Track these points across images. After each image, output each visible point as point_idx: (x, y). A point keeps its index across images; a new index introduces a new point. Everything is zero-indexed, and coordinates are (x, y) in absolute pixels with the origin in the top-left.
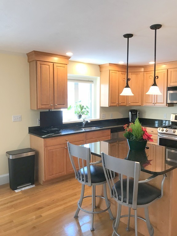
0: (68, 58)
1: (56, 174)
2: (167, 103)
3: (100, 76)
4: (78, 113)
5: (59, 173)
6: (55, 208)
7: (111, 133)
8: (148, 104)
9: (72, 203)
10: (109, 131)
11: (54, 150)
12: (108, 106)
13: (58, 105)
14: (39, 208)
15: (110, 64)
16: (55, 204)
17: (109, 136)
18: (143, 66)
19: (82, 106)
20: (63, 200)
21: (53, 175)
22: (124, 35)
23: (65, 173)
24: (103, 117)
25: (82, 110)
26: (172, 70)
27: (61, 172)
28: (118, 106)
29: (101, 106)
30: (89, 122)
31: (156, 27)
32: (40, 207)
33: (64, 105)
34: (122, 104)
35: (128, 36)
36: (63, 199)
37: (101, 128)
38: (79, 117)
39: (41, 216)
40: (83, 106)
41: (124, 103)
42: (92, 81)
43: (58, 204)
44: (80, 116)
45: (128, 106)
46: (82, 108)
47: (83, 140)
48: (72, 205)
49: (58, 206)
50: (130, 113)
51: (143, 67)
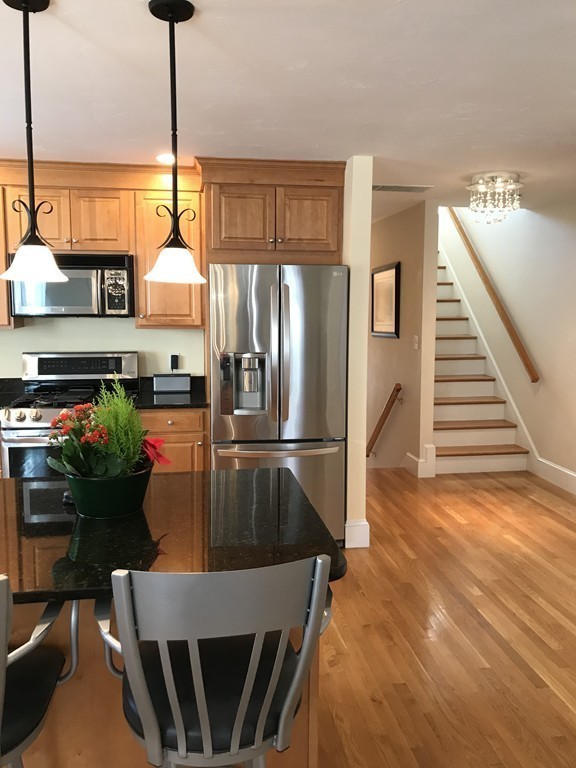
2: (9, 316)
26: (22, 192)
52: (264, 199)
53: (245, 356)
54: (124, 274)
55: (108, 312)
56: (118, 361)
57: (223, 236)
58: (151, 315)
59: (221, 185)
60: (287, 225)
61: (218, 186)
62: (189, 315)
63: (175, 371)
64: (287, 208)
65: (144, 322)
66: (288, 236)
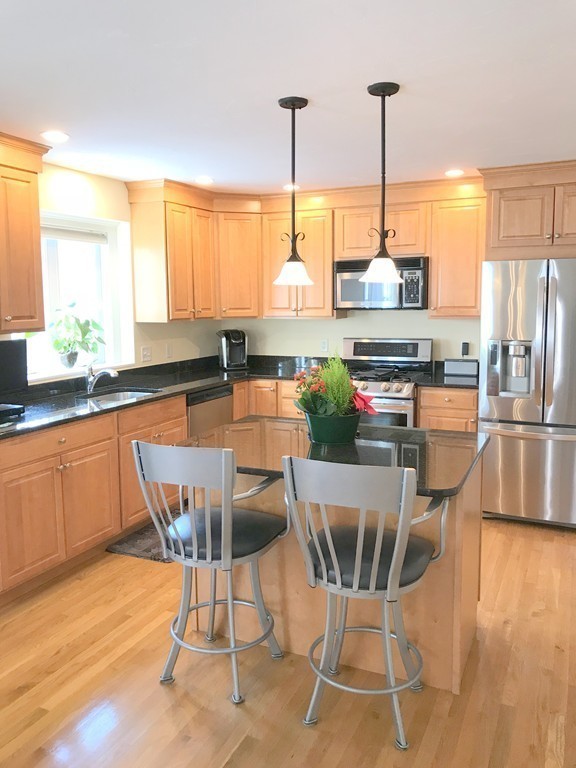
0: (40, 149)
1: (33, 563)
2: (333, 309)
3: (132, 219)
4: (65, 348)
5: (42, 559)
6: (77, 673)
7: (187, 405)
8: (277, 313)
9: (130, 643)
10: (182, 400)
11: (22, 481)
12: (166, 321)
13: (14, 318)
14: (21, 690)
15: (168, 183)
16: (72, 662)
17: (182, 416)
18: (259, 196)
19: (82, 322)
20: (93, 642)
21: (22, 569)
22: (281, 100)
23: (61, 556)
24: (144, 356)
25: (84, 333)
26: (346, 212)
27: (48, 556)
28: (192, 320)
29: (138, 321)
30: (112, 375)
31: (384, 90)
32: (21, 683)
33: (32, 317)
34: (205, 314)
35: (294, 103)
36: (91, 639)
37: (157, 395)
38: (69, 361)
39: (43, 712)
40: (87, 323)
41: (210, 309)
42: (103, 237)
43: (83, 657)
44: (72, 358)
45: (219, 318)
46: (85, 328)
47: (110, 439)
48: (132, 650)
49: (86, 665)
50: (224, 340)
51: (261, 200)
52: (543, 199)
53: (512, 343)
54: (419, 273)
55: (405, 305)
56: (415, 346)
57: (501, 236)
58: (441, 307)
59: (501, 191)
60: (565, 221)
61: (498, 192)
62: (474, 307)
63: (466, 357)
64: (566, 205)
65: (434, 313)
66: (566, 231)
